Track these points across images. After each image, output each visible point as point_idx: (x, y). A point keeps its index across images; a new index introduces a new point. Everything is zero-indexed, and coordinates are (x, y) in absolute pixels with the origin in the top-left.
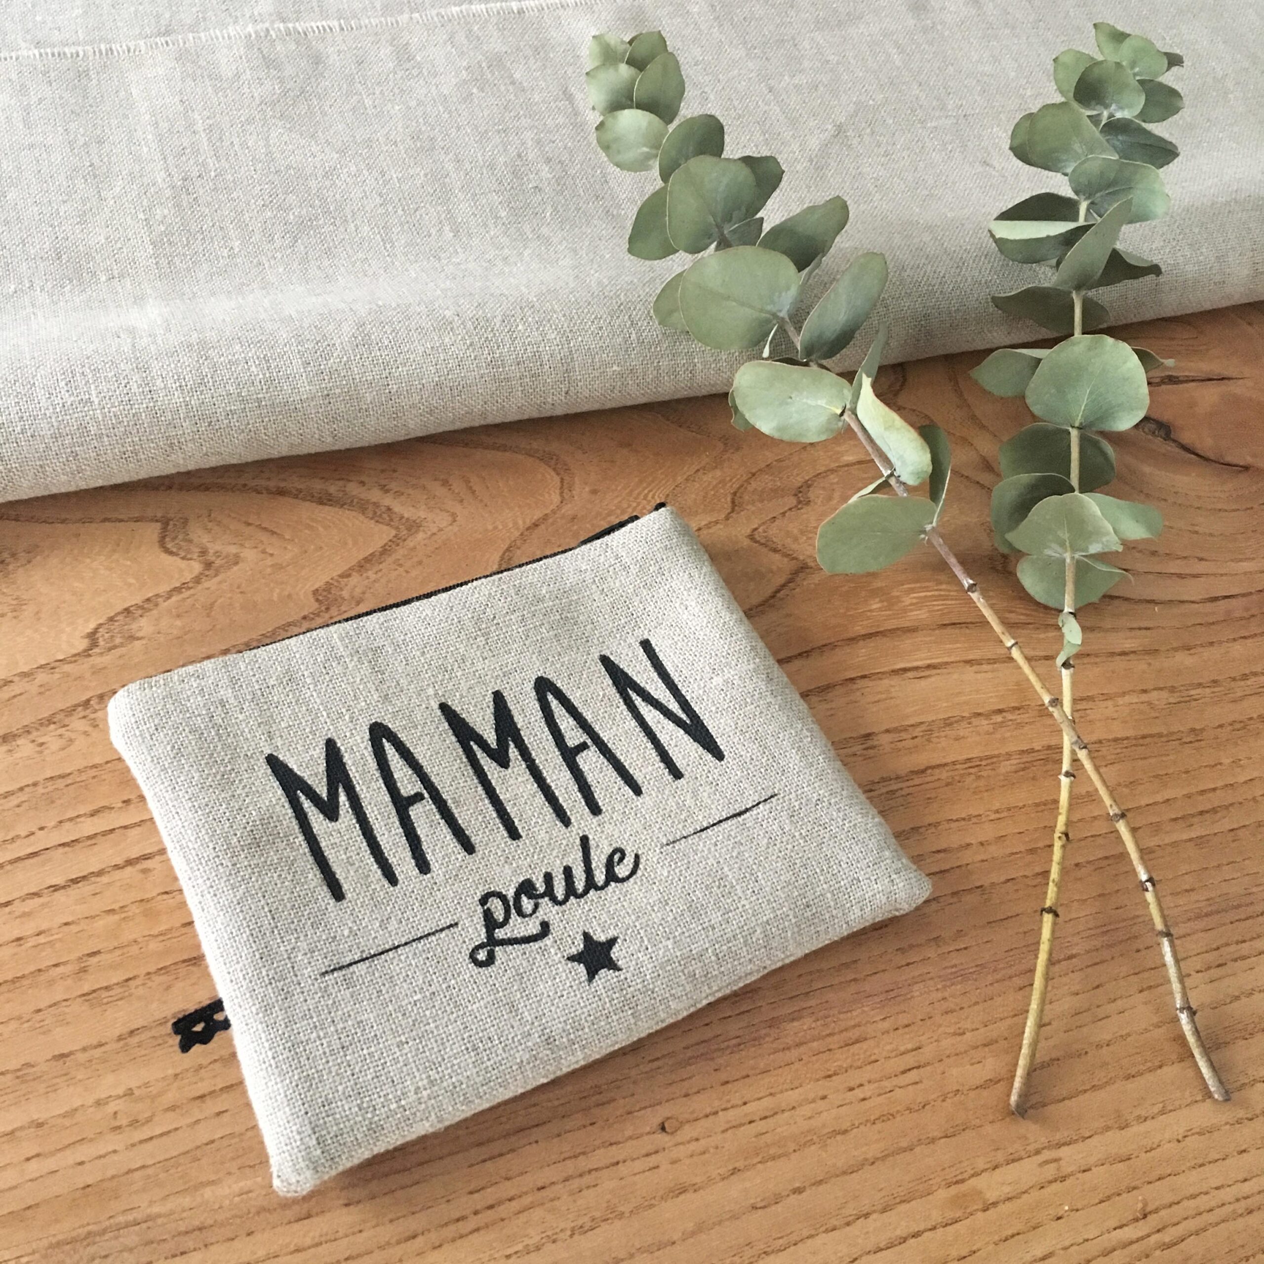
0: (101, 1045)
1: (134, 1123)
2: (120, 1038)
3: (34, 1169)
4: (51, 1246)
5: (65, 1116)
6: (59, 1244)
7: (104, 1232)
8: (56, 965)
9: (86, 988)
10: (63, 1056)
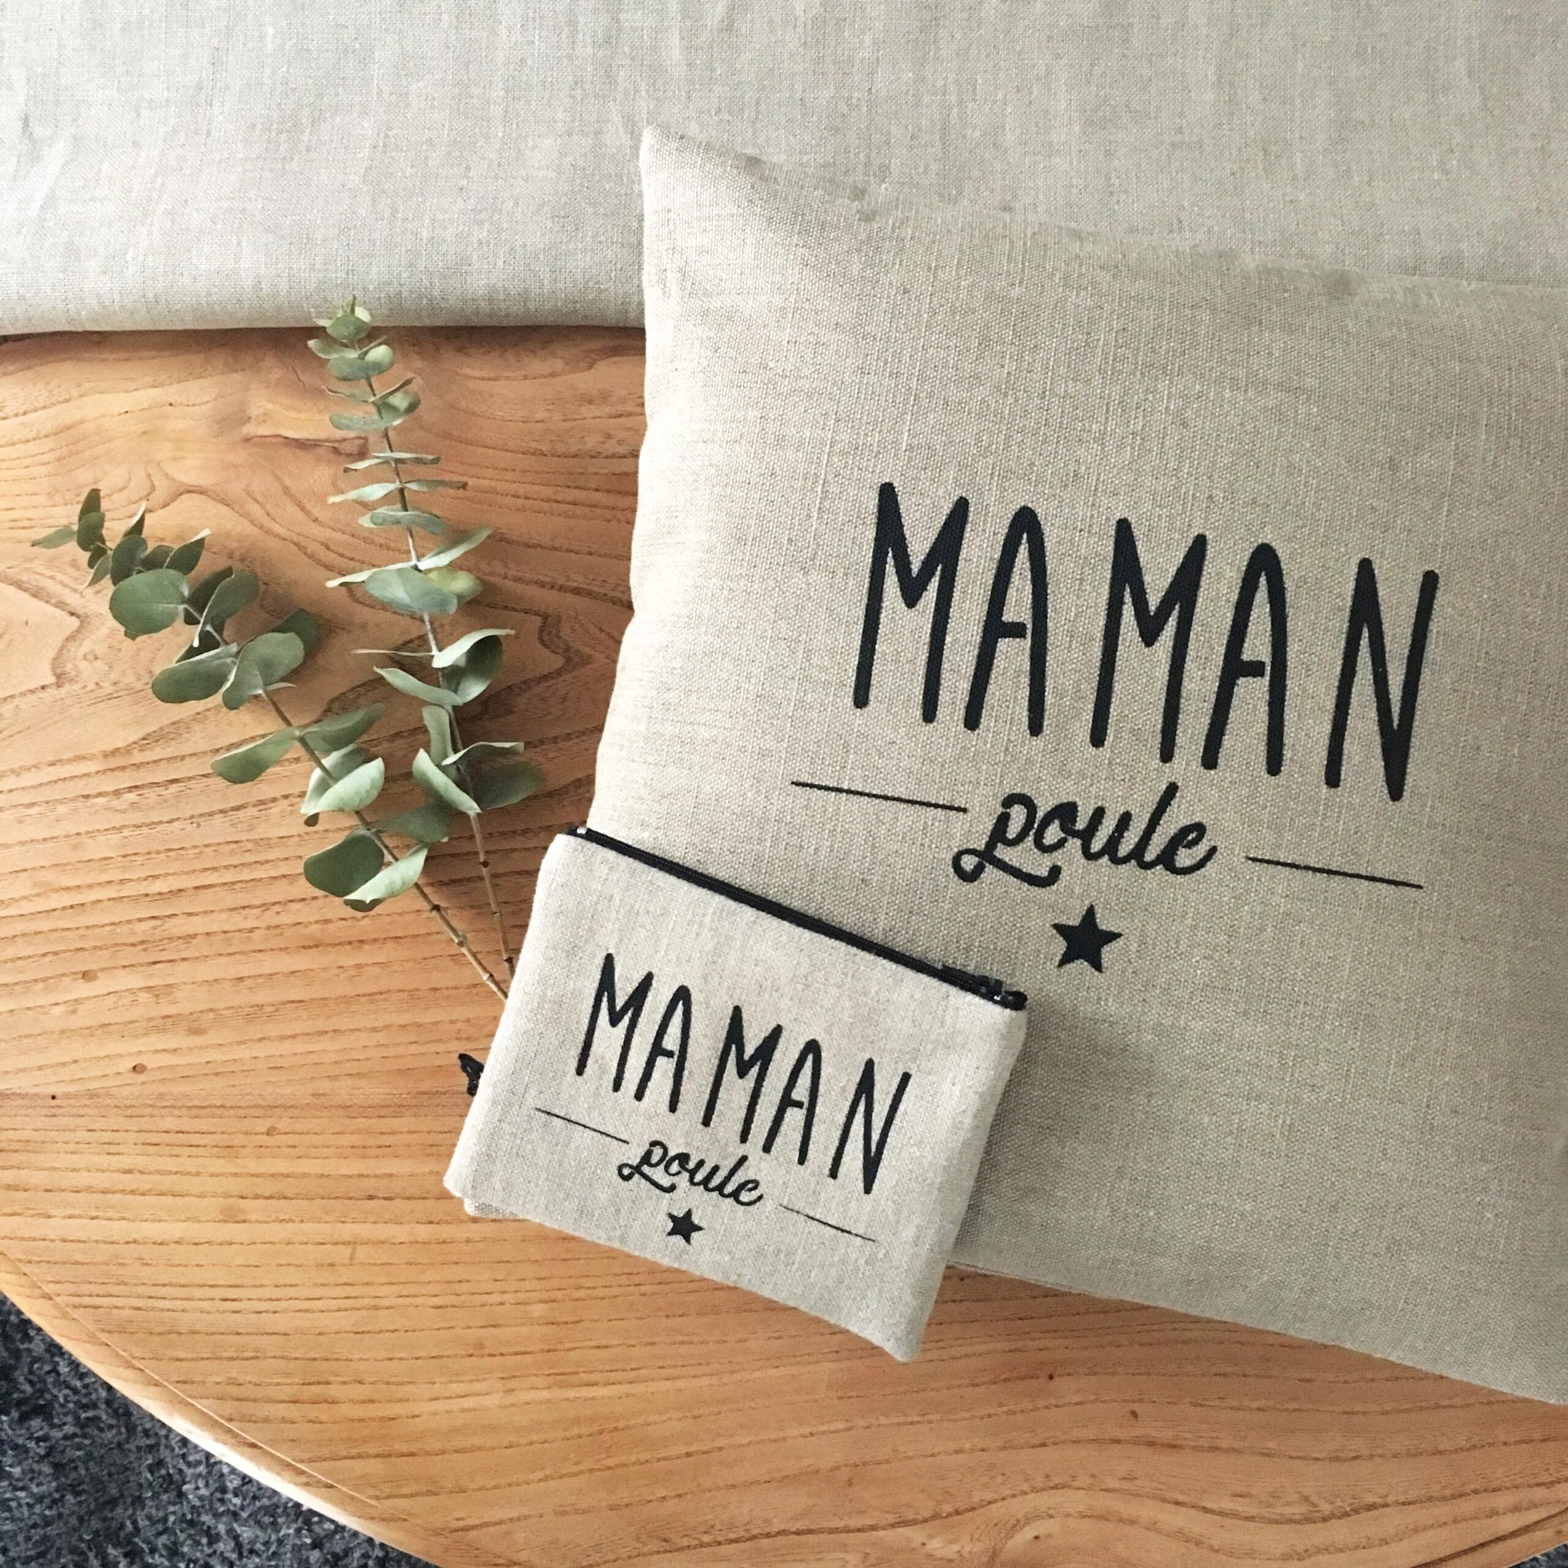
0: (456, 988)
1: (468, 1039)
2: (468, 987)
3: (414, 1049)
4: (418, 1093)
5: (432, 1024)
6: (423, 1093)
7: (445, 1093)
8: (438, 933)
9: (452, 953)
10: (435, 989)
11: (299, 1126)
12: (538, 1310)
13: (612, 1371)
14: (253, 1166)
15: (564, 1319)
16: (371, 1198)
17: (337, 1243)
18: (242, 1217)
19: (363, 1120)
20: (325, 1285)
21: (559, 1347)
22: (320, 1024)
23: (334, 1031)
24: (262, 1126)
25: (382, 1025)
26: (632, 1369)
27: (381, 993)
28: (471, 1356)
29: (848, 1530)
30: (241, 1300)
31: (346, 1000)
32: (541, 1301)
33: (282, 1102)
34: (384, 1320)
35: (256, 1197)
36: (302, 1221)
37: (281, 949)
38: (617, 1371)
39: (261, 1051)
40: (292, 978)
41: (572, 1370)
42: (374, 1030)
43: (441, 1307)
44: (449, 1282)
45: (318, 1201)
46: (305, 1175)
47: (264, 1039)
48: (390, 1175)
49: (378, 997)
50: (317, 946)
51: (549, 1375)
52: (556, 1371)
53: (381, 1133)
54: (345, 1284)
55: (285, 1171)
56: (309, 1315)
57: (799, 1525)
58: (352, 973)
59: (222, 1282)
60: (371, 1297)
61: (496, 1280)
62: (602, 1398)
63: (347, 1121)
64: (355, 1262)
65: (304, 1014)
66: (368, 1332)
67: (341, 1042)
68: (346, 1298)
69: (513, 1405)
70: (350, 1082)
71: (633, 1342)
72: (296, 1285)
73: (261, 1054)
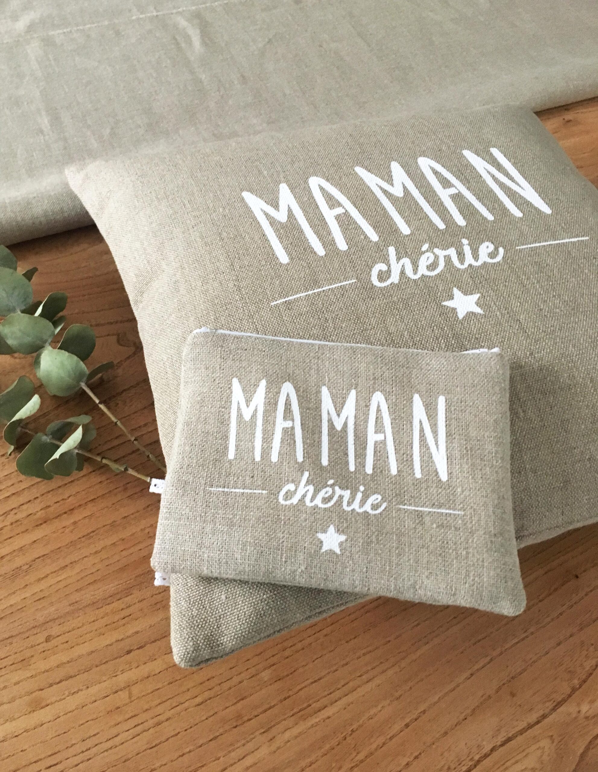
11: (66, 628)
12: (266, 675)
13: (331, 693)
14: (43, 665)
15: (285, 674)
16: (129, 652)
17: (116, 692)
18: (43, 704)
19: (107, 606)
20: (118, 724)
21: (291, 693)
22: (62, 563)
23: (71, 563)
24: (41, 638)
25: (100, 548)
26: (343, 686)
27: (93, 532)
28: (236, 727)
29: (530, 726)
30: (61, 762)
31: (72, 543)
32: (265, 669)
33: (51, 618)
34: (168, 729)
35: (51, 685)
36: (88, 687)
37: (23, 532)
38: (334, 692)
39: (28, 594)
40: (35, 545)
41: (305, 705)
42: (96, 553)
43: (202, 703)
44: (201, 684)
45: (95, 670)
46: (80, 657)
47: (27, 585)
48: (137, 633)
49: (92, 535)
50: (45, 522)
51: (293, 715)
52: (295, 710)
53: (122, 609)
54: (132, 717)
55: (65, 661)
56: (113, 750)
57: (501, 739)
58: (72, 528)
59: (43, 756)
60: (152, 718)
61: (231, 669)
62: (334, 714)
63: (97, 612)
64: (133, 699)
65: (48, 561)
66: (160, 743)
67: (78, 568)
68: (135, 727)
69: (278, 748)
70: (92, 587)
71: (335, 668)
72: (98, 733)
73: (28, 595)
